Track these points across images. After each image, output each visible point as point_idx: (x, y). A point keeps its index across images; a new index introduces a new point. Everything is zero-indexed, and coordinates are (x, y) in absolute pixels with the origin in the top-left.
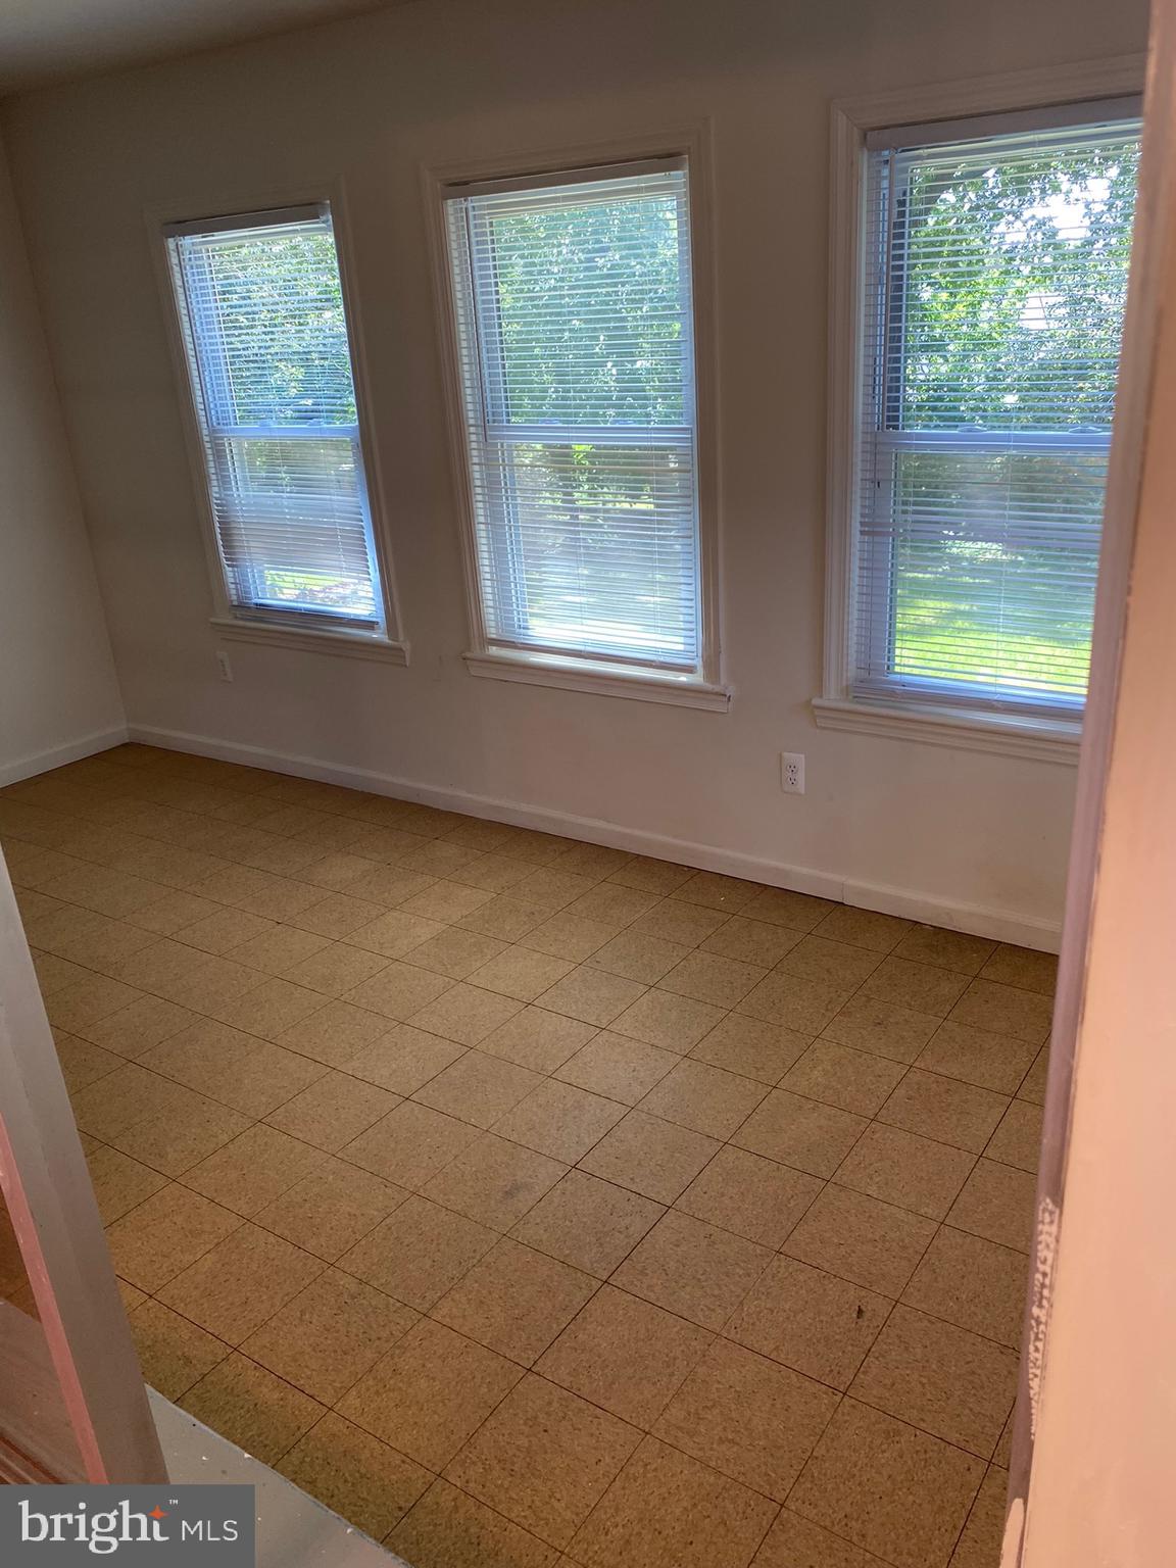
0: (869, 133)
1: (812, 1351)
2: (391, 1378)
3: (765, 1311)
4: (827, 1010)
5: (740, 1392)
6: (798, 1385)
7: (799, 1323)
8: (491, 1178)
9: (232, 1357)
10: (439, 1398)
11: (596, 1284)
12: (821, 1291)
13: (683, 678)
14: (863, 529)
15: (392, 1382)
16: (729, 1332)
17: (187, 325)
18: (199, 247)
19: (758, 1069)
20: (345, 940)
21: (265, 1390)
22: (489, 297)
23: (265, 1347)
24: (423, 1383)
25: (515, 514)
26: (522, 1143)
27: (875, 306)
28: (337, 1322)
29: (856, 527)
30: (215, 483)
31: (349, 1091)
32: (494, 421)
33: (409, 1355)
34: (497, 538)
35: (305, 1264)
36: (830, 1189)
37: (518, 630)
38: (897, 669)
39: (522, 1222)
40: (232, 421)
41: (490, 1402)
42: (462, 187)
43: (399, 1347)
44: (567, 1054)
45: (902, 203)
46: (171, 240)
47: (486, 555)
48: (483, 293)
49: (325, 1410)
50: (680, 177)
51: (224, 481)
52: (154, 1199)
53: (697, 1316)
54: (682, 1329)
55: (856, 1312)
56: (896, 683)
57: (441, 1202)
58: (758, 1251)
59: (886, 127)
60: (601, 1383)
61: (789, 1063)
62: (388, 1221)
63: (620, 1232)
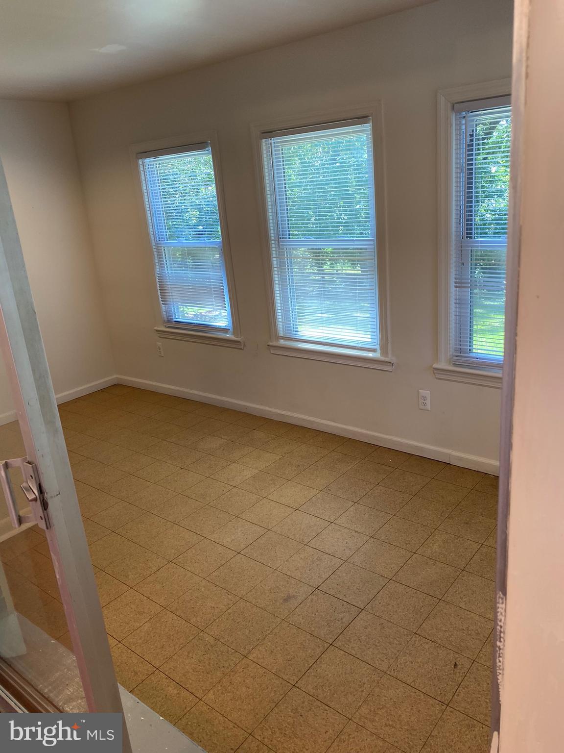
0: (455, 105)
1: (432, 683)
2: (229, 686)
3: (408, 662)
4: (441, 516)
5: (395, 701)
6: (425, 700)
7: (425, 669)
8: (277, 592)
9: (156, 672)
10: (251, 697)
11: (326, 645)
12: (436, 654)
13: (370, 355)
14: (456, 285)
15: (229, 688)
16: (390, 672)
17: (146, 197)
18: (152, 163)
19: (407, 544)
20: (212, 476)
21: (171, 689)
22: (281, 182)
23: (171, 668)
24: (244, 689)
25: (292, 279)
26: (293, 576)
27: (460, 182)
28: (204, 658)
29: (453, 284)
30: (158, 267)
31: (212, 548)
32: (283, 238)
33: (237, 676)
34: (284, 290)
35: (190, 630)
36: (441, 604)
37: (293, 332)
38: (474, 351)
39: (292, 614)
40: (165, 239)
41: (275, 700)
42: (269, 133)
43: (233, 672)
44: (315, 534)
45: (472, 136)
46: (140, 160)
47: (279, 298)
48: (278, 181)
49: (198, 700)
50: (368, 127)
51: (161, 266)
52: (122, 596)
53: (375, 663)
54: (368, 669)
55: (453, 665)
56: (473, 358)
57: (253, 603)
58: (406, 633)
59: (463, 102)
60: (328, 694)
61: (422, 541)
62: (229, 611)
63: (338, 621)
